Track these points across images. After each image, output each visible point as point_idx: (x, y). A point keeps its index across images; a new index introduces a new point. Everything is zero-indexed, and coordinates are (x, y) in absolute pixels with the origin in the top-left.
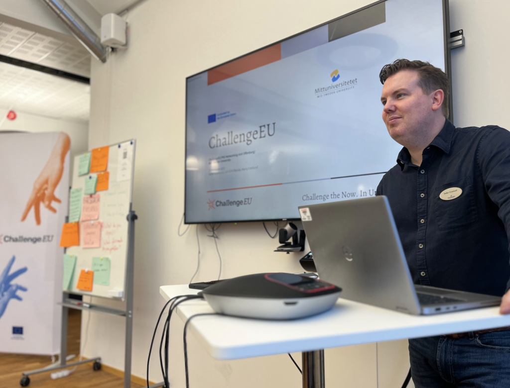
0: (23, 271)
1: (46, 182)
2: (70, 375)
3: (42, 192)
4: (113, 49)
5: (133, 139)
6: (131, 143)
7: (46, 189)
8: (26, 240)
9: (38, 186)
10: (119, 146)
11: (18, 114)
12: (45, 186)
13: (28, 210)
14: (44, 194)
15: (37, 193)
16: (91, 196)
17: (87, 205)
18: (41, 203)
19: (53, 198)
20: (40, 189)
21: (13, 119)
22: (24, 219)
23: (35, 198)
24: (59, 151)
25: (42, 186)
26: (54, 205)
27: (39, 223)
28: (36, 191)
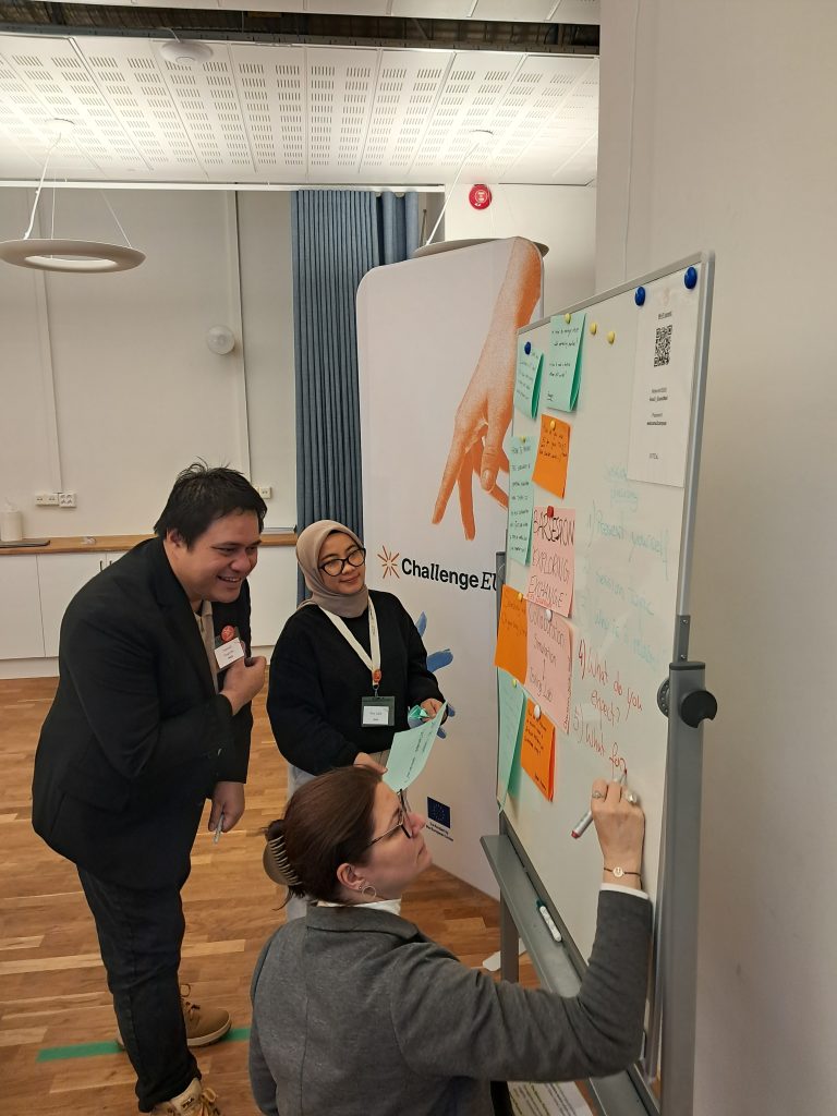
0: (443, 659)
1: (484, 410)
3: (474, 439)
6: (691, 282)
7: (484, 430)
8: (445, 576)
9: (464, 425)
10: (640, 299)
12: (482, 422)
13: (447, 492)
14: (479, 447)
15: (464, 445)
16: (551, 513)
17: (540, 543)
18: (475, 476)
19: (502, 462)
20: (469, 433)
21: (485, 205)
22: (439, 517)
23: (460, 460)
24: (513, 309)
25: (474, 423)
26: (502, 480)
27: (470, 532)
28: (461, 438)
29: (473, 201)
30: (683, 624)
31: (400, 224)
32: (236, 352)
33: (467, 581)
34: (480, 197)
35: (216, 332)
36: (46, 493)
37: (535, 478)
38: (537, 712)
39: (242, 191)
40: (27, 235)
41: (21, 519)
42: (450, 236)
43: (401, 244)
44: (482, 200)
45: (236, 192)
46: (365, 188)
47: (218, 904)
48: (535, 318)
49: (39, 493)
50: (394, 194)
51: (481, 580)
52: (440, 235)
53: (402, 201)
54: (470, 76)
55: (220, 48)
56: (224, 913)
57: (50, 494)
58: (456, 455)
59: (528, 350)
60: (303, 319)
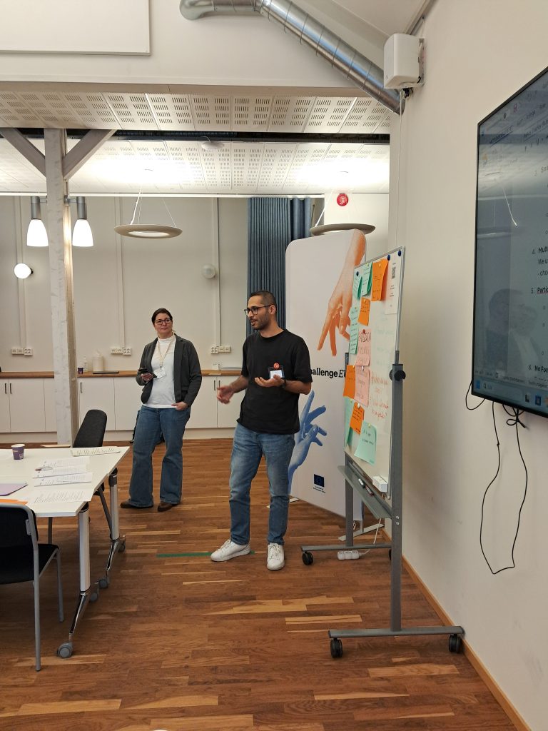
0: (321, 410)
1: (341, 300)
2: (360, 558)
3: (336, 313)
4: (408, 91)
5: (401, 248)
6: (400, 254)
7: (341, 309)
8: (323, 373)
9: (332, 307)
10: (389, 258)
11: (349, 196)
12: (340, 305)
13: (324, 336)
14: (338, 316)
15: (332, 315)
16: (364, 332)
17: (361, 344)
18: (336, 328)
19: (348, 321)
20: (334, 310)
21: (344, 204)
22: (321, 347)
23: (330, 322)
24: (353, 258)
25: (336, 306)
26: (348, 330)
27: (334, 353)
28: (330, 312)
29: (339, 202)
30: (397, 353)
31: (302, 214)
32: (216, 278)
33: (333, 374)
34: (343, 200)
35: (206, 267)
36: (117, 347)
37: (359, 321)
38: (359, 405)
39: (221, 198)
40: (132, 222)
41: (103, 361)
42: (327, 222)
43: (302, 224)
44: (343, 201)
45: (218, 198)
46: (285, 196)
47: (220, 518)
48: (362, 262)
49: (113, 347)
50: (299, 199)
51: (339, 373)
52: (322, 222)
53: (303, 202)
54: (338, 152)
55: (227, 144)
56: (223, 521)
57: (118, 348)
58: (328, 320)
59: (357, 275)
60: (252, 261)
